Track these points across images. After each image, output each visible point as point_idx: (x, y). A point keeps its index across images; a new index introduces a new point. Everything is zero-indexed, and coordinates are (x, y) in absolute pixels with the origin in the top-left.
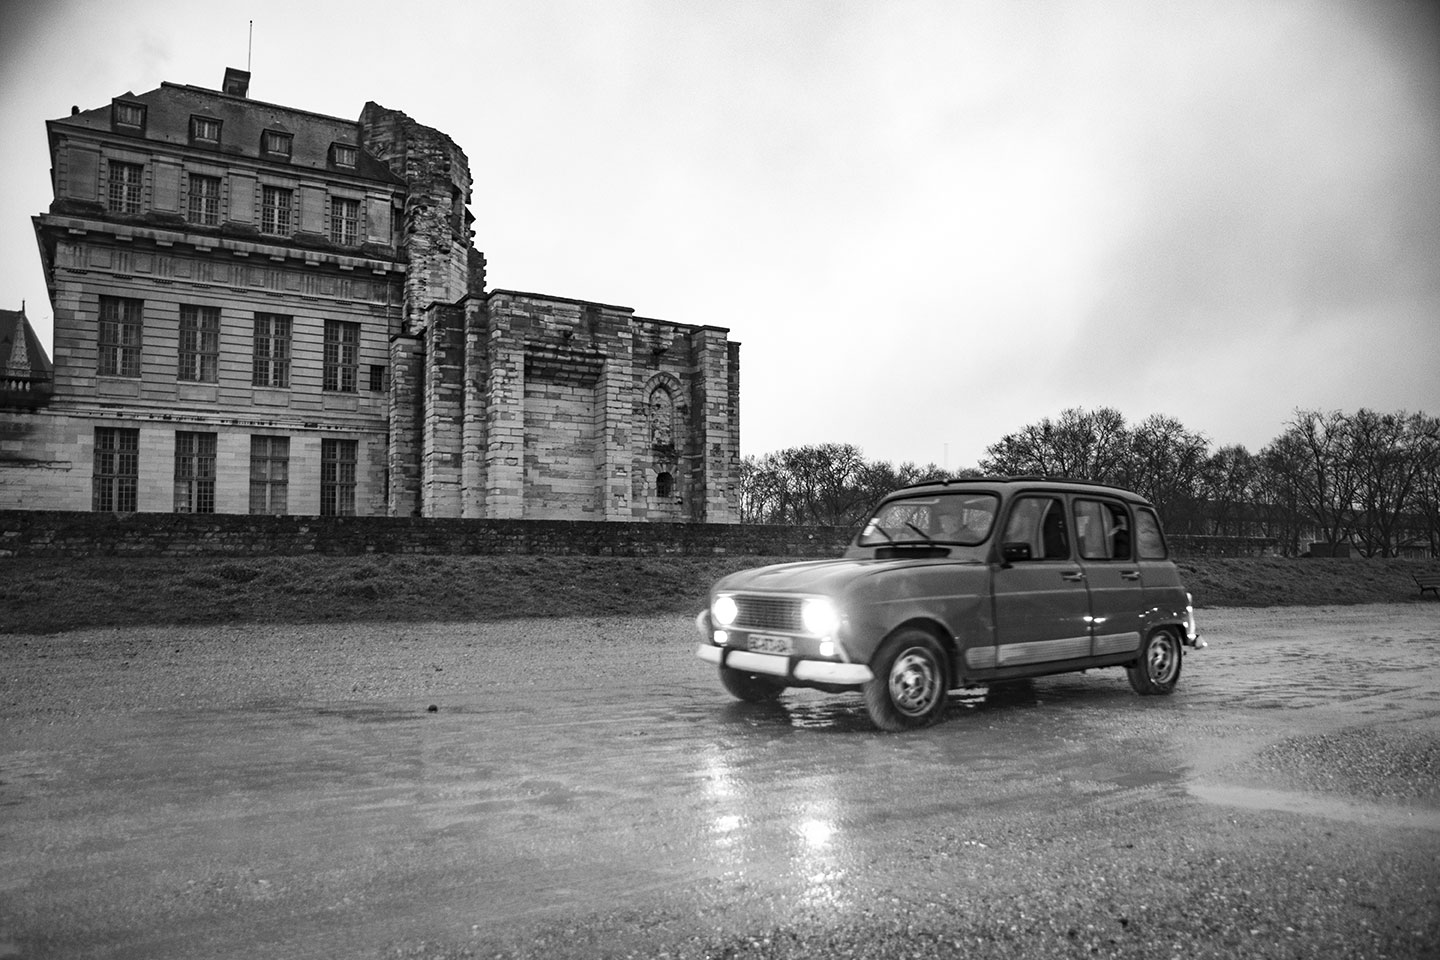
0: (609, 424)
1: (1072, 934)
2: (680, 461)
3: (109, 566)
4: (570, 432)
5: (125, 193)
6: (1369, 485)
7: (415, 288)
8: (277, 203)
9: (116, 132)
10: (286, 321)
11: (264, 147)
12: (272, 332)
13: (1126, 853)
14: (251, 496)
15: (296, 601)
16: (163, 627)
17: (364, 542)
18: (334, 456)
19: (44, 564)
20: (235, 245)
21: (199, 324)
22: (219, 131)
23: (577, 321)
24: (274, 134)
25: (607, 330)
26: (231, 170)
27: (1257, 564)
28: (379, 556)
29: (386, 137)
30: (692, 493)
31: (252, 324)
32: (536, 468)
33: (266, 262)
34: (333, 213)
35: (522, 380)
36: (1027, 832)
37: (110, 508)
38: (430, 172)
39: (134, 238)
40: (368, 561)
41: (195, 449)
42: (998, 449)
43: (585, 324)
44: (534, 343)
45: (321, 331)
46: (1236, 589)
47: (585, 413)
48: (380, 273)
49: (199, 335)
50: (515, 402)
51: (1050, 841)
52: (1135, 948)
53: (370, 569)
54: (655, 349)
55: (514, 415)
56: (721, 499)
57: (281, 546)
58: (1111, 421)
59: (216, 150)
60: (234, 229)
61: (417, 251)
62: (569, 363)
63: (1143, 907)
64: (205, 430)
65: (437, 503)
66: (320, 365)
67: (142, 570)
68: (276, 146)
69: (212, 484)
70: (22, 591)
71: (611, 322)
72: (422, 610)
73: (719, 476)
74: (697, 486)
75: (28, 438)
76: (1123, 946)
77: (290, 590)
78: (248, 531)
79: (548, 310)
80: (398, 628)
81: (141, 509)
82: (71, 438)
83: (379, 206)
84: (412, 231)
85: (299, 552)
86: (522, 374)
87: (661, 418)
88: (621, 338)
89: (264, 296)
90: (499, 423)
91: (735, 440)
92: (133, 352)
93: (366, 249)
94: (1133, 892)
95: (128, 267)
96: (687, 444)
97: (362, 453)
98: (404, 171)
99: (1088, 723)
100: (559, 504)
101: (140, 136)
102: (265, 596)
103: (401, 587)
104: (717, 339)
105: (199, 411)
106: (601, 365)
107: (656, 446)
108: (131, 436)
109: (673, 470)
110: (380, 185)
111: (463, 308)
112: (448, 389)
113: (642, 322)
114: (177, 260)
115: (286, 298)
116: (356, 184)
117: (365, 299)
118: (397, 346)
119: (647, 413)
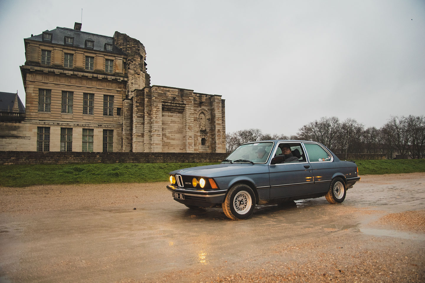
0: (187, 124)
1: (324, 275)
2: (208, 135)
3: (41, 167)
4: (176, 126)
5: (46, 59)
6: (413, 137)
7: (130, 85)
8: (90, 61)
9: (44, 41)
10: (92, 95)
12: (89, 98)
13: (341, 250)
14: (82, 146)
15: (96, 177)
16: (56, 185)
17: (115, 160)
18: (107, 135)
19: (22, 167)
20: (78, 73)
21: (67, 97)
22: (73, 40)
23: (177, 94)
25: (186, 97)
27: (380, 161)
28: (120, 164)
30: (212, 144)
31: (83, 96)
32: (166, 137)
33: (86, 78)
34: (106, 64)
35: (161, 112)
36: (311, 244)
37: (42, 150)
38: (134, 51)
39: (49, 72)
40: (116, 165)
41: (66, 133)
42: (302, 129)
43: (180, 95)
44: (165, 101)
45: (103, 98)
46: (374, 169)
47: (180, 121)
48: (120, 81)
49: (67, 100)
50: (159, 118)
51: (318, 246)
52: (344, 279)
53: (117, 168)
54: (200, 102)
55: (159, 122)
56: (220, 146)
57: (91, 161)
58: (336, 121)
59: (72, 46)
60: (77, 68)
61: (130, 74)
62: (175, 106)
63: (346, 266)
64: (69, 127)
65: (137, 148)
66: (103, 108)
67: (51, 168)
69: (71, 143)
70: (16, 175)
71: (187, 94)
72: (132, 180)
73: (220, 139)
74: (213, 142)
75: (18, 130)
76: (340, 279)
77: (94, 174)
78: (82, 157)
79: (169, 91)
80: (125, 185)
81: (51, 150)
82: (31, 130)
83: (119, 62)
84: (129, 68)
85: (97, 163)
86: (161, 110)
87: (202, 122)
88: (190, 99)
89: (86, 88)
90: (155, 124)
91: (224, 128)
92: (48, 105)
93: (115, 74)
94: (343, 262)
95: (47, 80)
96: (210, 130)
97: (115, 133)
98: (126, 51)
99: (329, 210)
100: (172, 148)
101: (50, 42)
102: (86, 176)
103: (126, 173)
104: (218, 98)
105: (68, 122)
106: (184, 107)
107: (201, 130)
108: (48, 129)
109: (206, 137)
110: (119, 55)
111: (144, 91)
112: (140, 114)
113: (197, 94)
114: (61, 78)
115: (92, 89)
116: (112, 55)
117: (115, 88)
118: (125, 102)
119: (198, 120)
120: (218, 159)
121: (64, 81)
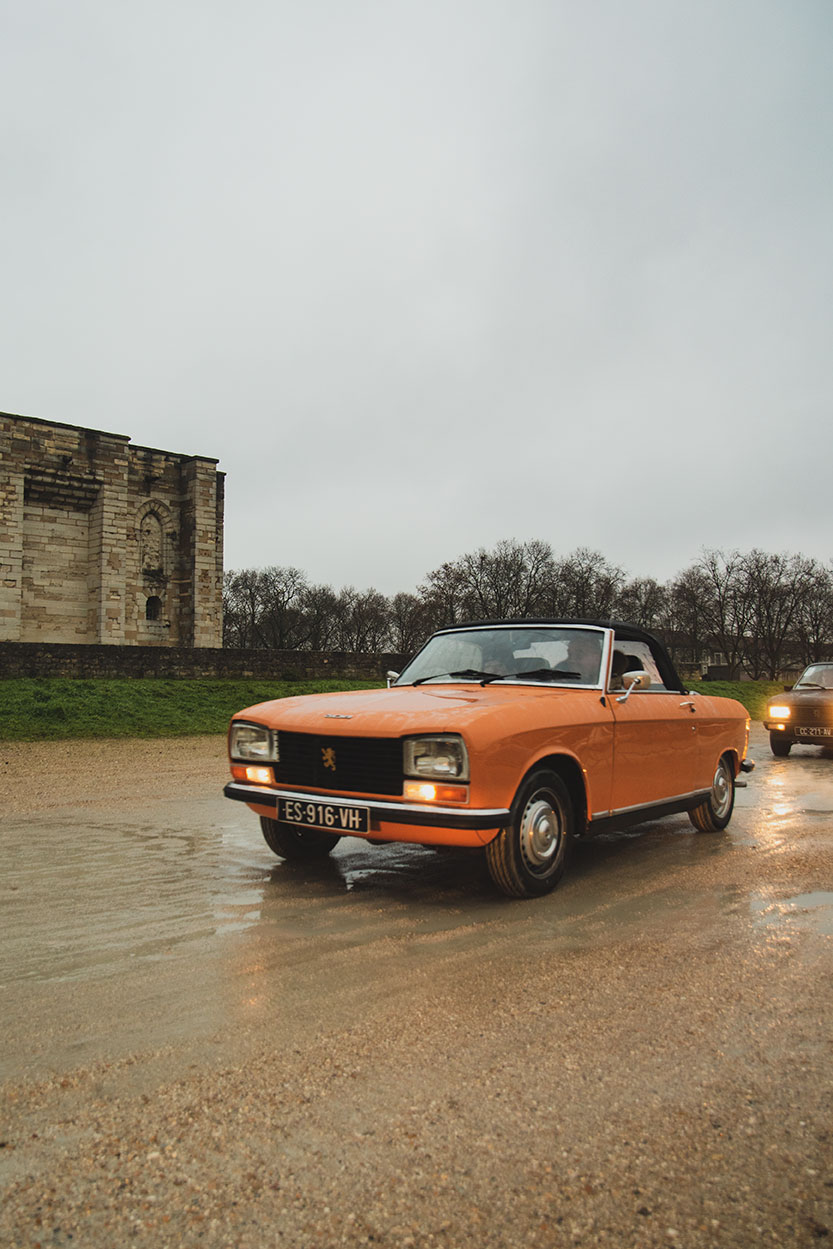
0: (104, 548)
2: (169, 586)
4: (66, 554)
23: (76, 447)
25: (104, 457)
28: (35, 680)
30: (180, 616)
32: (32, 590)
35: (22, 503)
42: (435, 576)
43: (83, 450)
44: (34, 467)
47: (80, 537)
50: (14, 524)
54: (147, 477)
55: (13, 537)
56: (208, 622)
58: (542, 554)
62: (66, 487)
71: (107, 449)
72: (114, 728)
73: (207, 600)
74: (185, 610)
79: (48, 435)
86: (22, 497)
87: (151, 544)
88: (118, 466)
91: (219, 565)
96: (176, 569)
100: (52, 625)
103: (78, 708)
104: (207, 469)
106: (97, 491)
107: (145, 570)
109: (162, 593)
113: (136, 450)
119: (138, 538)
120: (243, 668)
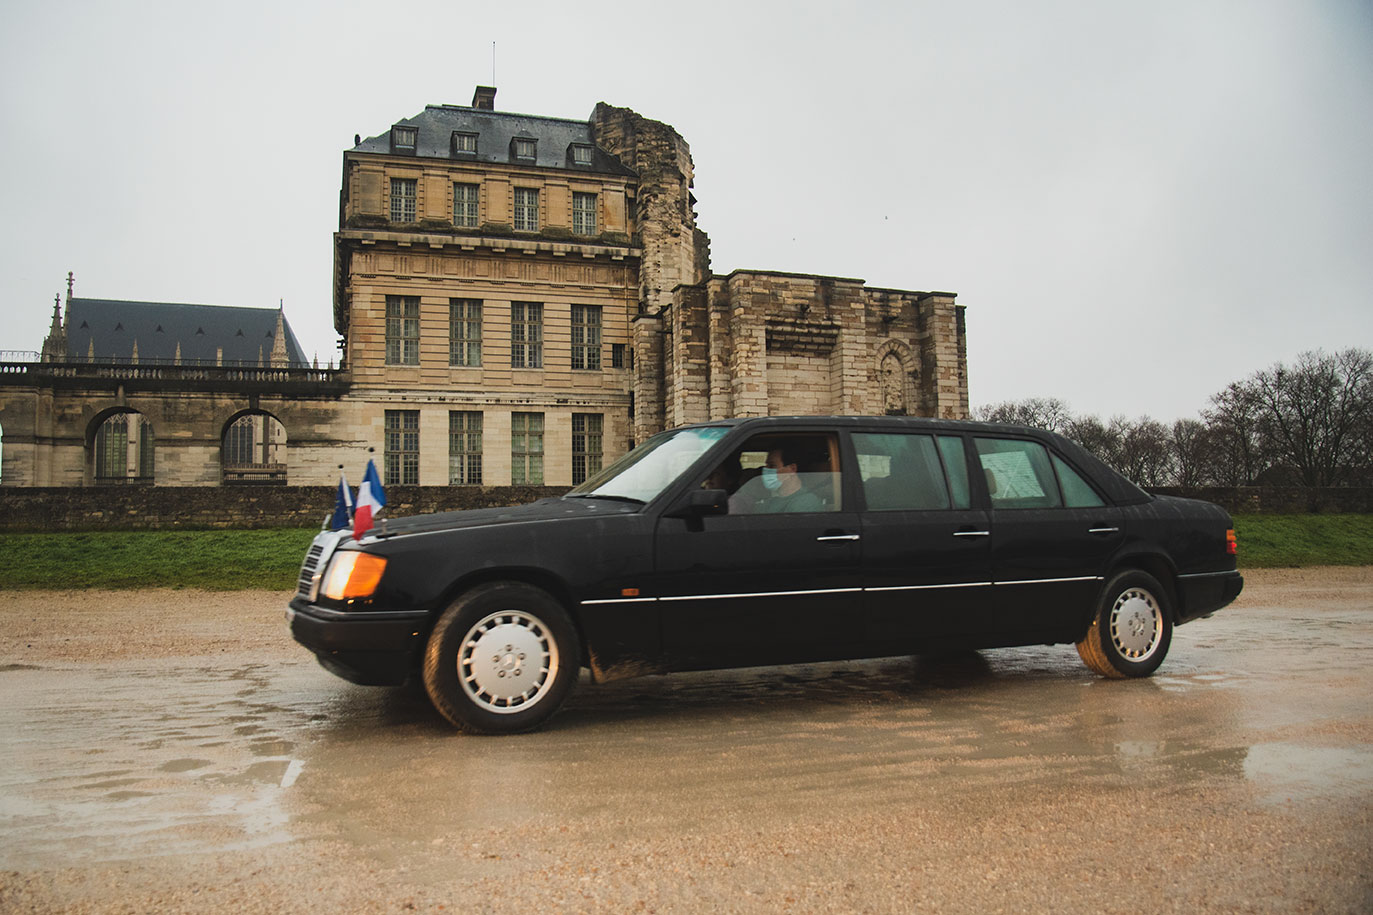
0: (846, 391)
4: (809, 400)
5: (403, 206)
7: (649, 270)
8: (526, 202)
9: (395, 153)
10: (538, 307)
11: (513, 152)
12: (526, 318)
14: (513, 467)
18: (583, 429)
20: (494, 243)
21: (465, 315)
22: (476, 142)
23: (813, 295)
24: (522, 140)
25: (840, 302)
26: (488, 177)
29: (618, 133)
31: (509, 312)
33: (518, 255)
34: (574, 206)
35: (764, 353)
37: (398, 481)
39: (413, 243)
41: (465, 427)
42: (1221, 398)
43: (820, 297)
44: (774, 318)
45: (569, 315)
47: (822, 382)
48: (618, 258)
49: (465, 324)
50: (759, 374)
54: (884, 317)
55: (758, 385)
59: (473, 160)
60: (492, 228)
61: (651, 236)
62: (806, 334)
64: (473, 409)
66: (569, 346)
68: (524, 151)
69: (480, 457)
71: (841, 293)
75: (334, 421)
79: (785, 286)
81: (422, 483)
82: (366, 421)
83: (614, 197)
84: (646, 218)
86: (764, 347)
87: (893, 384)
88: (853, 311)
89: (519, 286)
90: (745, 395)
91: (964, 402)
92: (413, 342)
93: (604, 237)
95: (408, 268)
96: (919, 408)
97: (608, 424)
98: (635, 163)
101: (411, 154)
104: (945, 304)
105: (468, 392)
106: (836, 336)
107: (888, 410)
108: (413, 416)
110: (613, 177)
111: (706, 288)
112: (695, 364)
113: (872, 292)
114: (446, 260)
115: (537, 287)
116: (593, 178)
117: (605, 283)
118: (640, 325)
119: (879, 378)
121: (455, 269)
